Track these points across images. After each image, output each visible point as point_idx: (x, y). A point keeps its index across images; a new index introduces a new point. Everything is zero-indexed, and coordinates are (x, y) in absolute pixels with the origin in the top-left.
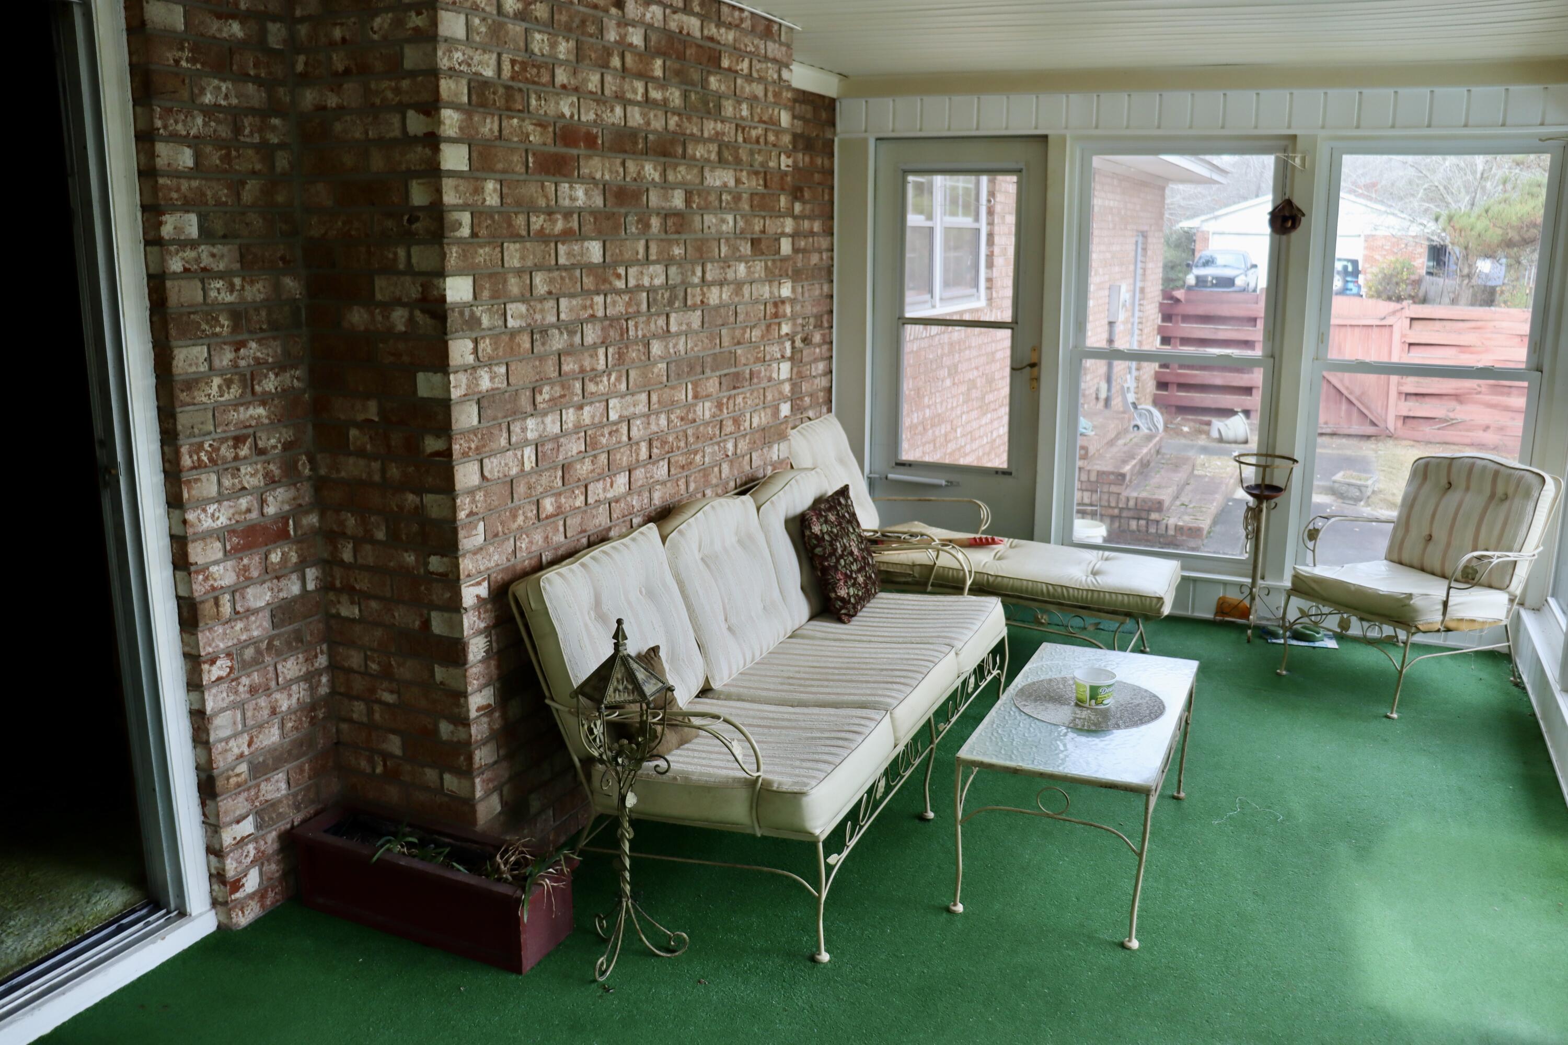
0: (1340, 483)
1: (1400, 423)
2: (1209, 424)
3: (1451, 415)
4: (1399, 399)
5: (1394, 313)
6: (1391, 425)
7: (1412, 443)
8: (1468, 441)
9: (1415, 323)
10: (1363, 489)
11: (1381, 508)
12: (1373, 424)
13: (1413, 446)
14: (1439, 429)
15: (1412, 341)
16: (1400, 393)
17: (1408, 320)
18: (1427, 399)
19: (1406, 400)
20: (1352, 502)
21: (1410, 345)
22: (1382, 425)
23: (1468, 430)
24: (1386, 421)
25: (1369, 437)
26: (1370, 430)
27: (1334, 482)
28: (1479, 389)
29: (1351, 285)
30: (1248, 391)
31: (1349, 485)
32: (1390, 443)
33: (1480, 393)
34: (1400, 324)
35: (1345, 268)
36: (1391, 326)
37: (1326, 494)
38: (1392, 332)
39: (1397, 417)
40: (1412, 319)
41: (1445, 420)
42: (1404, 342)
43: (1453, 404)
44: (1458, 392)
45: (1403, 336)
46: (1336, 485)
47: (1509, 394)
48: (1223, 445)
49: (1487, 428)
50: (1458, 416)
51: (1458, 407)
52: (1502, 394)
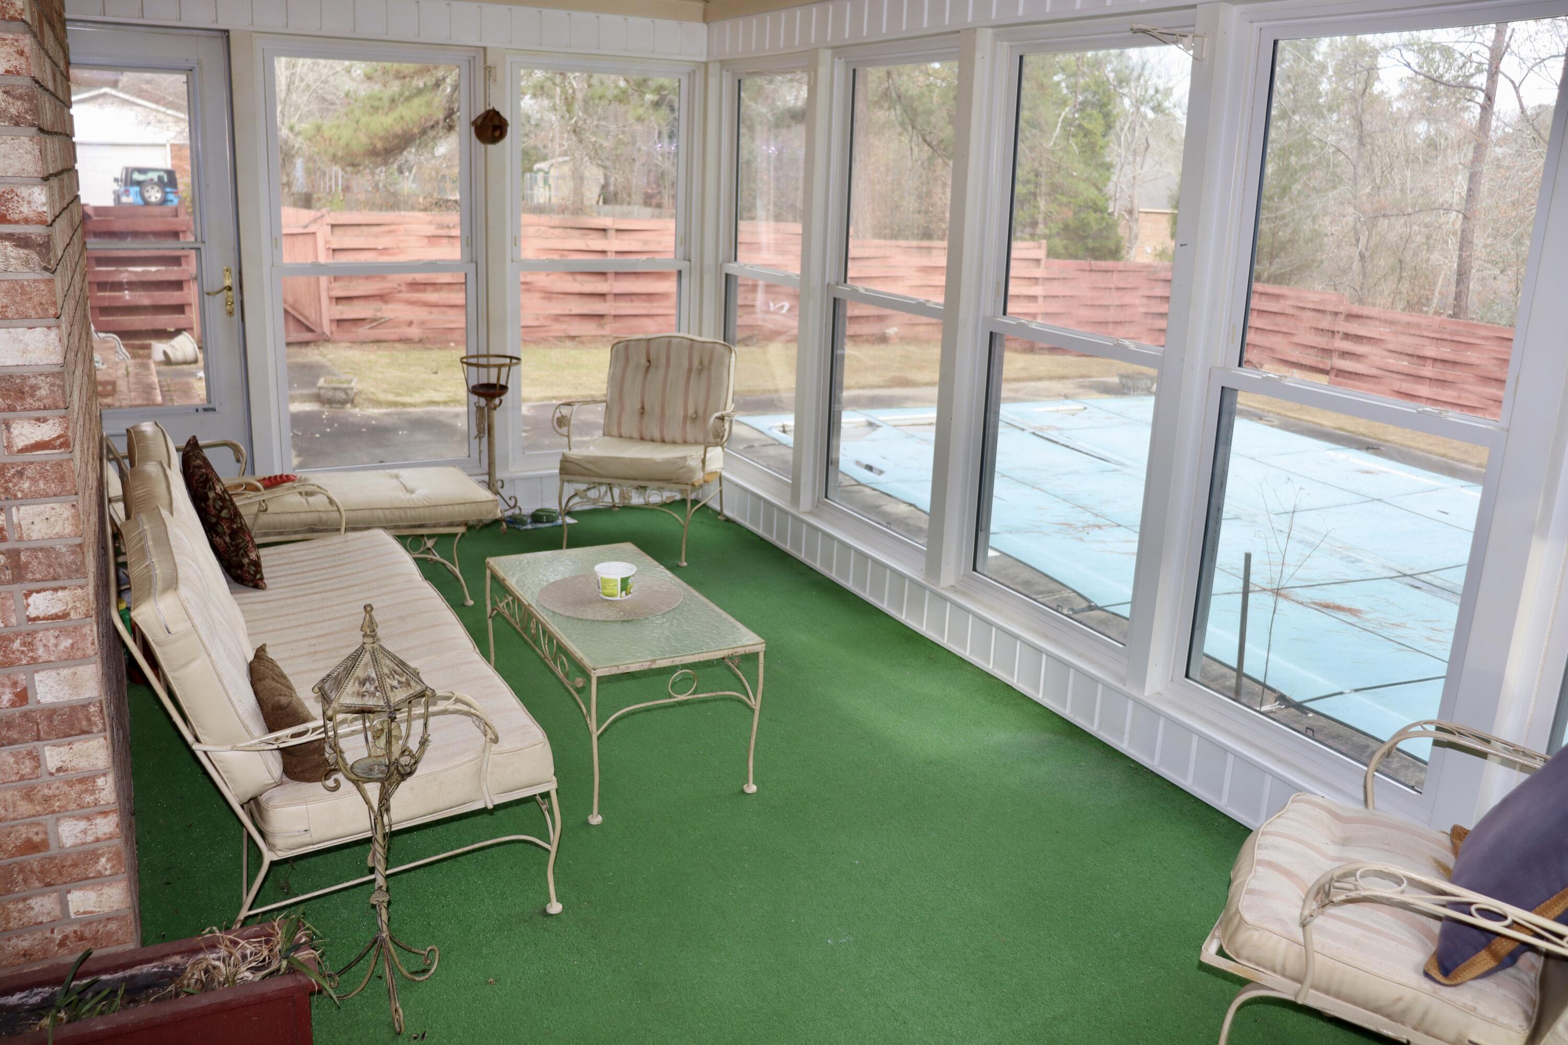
0: (326, 388)
1: (334, 327)
2: (148, 347)
3: (379, 315)
4: (331, 303)
5: (315, 220)
6: (327, 328)
7: (349, 345)
8: (396, 337)
9: (336, 230)
10: (349, 392)
11: (368, 408)
12: (310, 330)
13: (351, 347)
14: (370, 328)
15: (336, 247)
16: (330, 298)
17: (329, 227)
18: (355, 302)
19: (337, 304)
20: (339, 406)
21: (334, 250)
22: (318, 330)
23: (394, 327)
24: (321, 326)
25: (307, 343)
26: (307, 336)
27: (320, 388)
28: (400, 288)
29: (171, 197)
30: (180, 309)
31: (335, 389)
32: (330, 346)
33: (400, 292)
34: (323, 231)
35: (160, 178)
36: (314, 233)
37: (310, 401)
38: (315, 240)
39: (331, 321)
40: (333, 226)
41: (374, 320)
42: (328, 249)
43: (379, 304)
44: (383, 292)
45: (327, 242)
46: (322, 391)
47: (424, 291)
48: (174, 367)
49: (410, 324)
50: (385, 315)
51: (384, 307)
52: (419, 291)
